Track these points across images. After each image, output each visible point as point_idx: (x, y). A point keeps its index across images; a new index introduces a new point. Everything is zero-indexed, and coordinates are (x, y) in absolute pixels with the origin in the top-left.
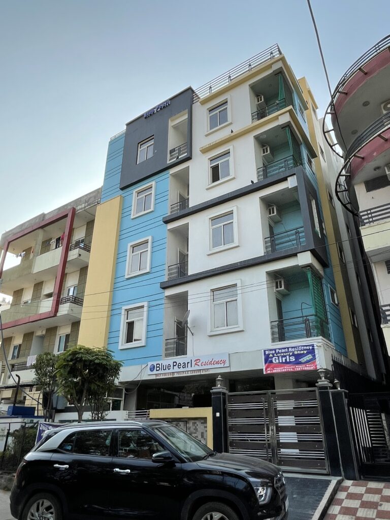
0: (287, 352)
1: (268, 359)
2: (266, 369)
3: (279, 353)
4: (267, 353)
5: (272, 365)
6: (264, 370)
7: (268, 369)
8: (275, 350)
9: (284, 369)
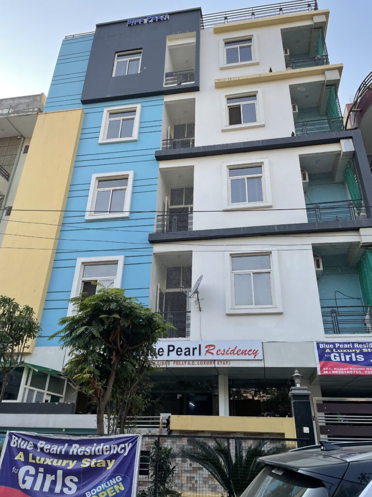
0: (352, 349)
1: (323, 355)
2: (321, 368)
3: (339, 348)
4: (321, 346)
5: (331, 364)
6: (319, 369)
7: (324, 369)
8: (334, 344)
9: (349, 370)
